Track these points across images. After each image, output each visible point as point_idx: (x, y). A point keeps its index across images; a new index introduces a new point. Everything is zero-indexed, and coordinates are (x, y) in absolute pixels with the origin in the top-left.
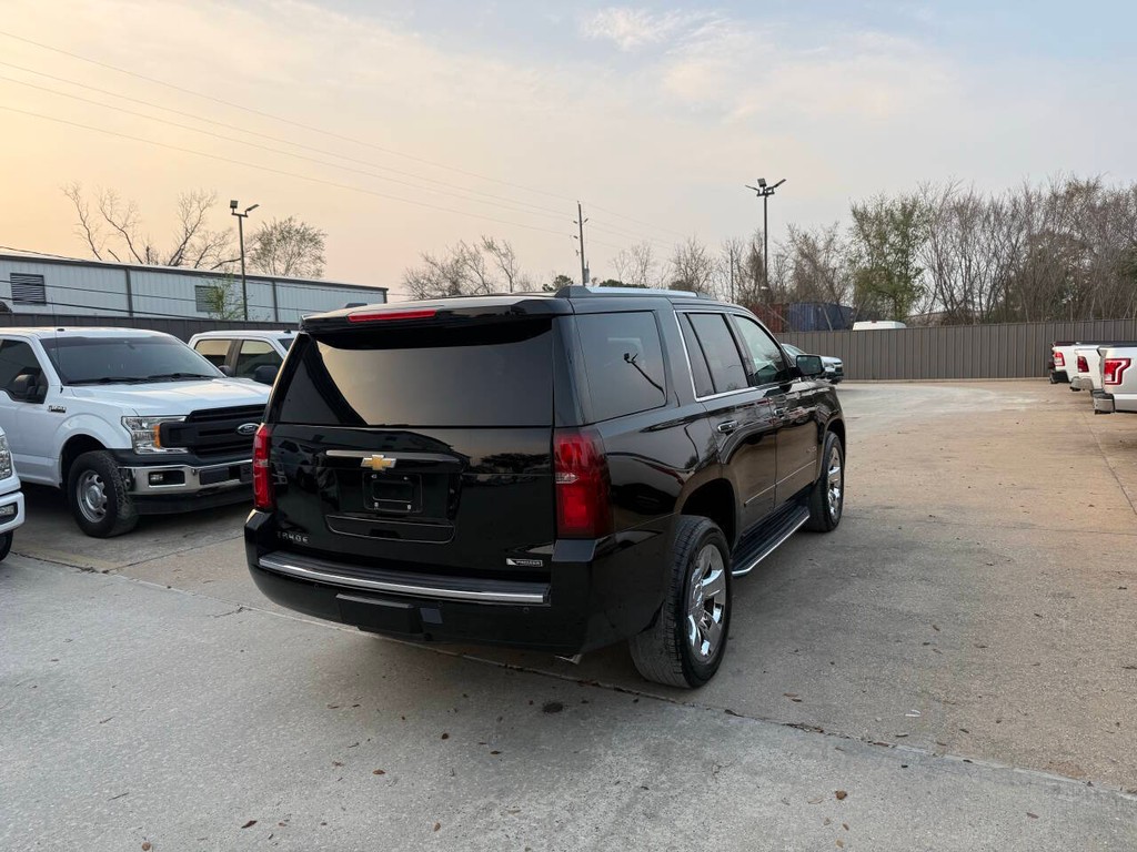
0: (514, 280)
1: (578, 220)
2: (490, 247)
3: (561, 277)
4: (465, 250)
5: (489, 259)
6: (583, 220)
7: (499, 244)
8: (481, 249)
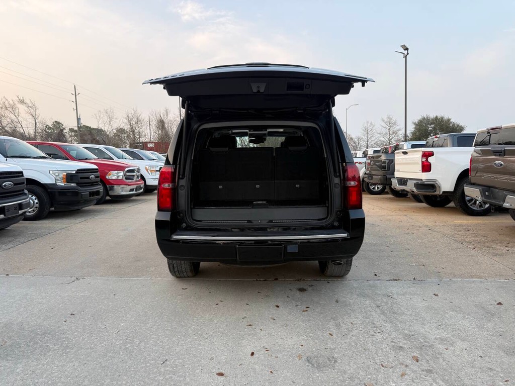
0: (37, 121)
1: (74, 93)
2: (22, 102)
3: (56, 122)
4: (6, 102)
5: (22, 108)
6: (77, 93)
7: (28, 101)
8: (17, 103)
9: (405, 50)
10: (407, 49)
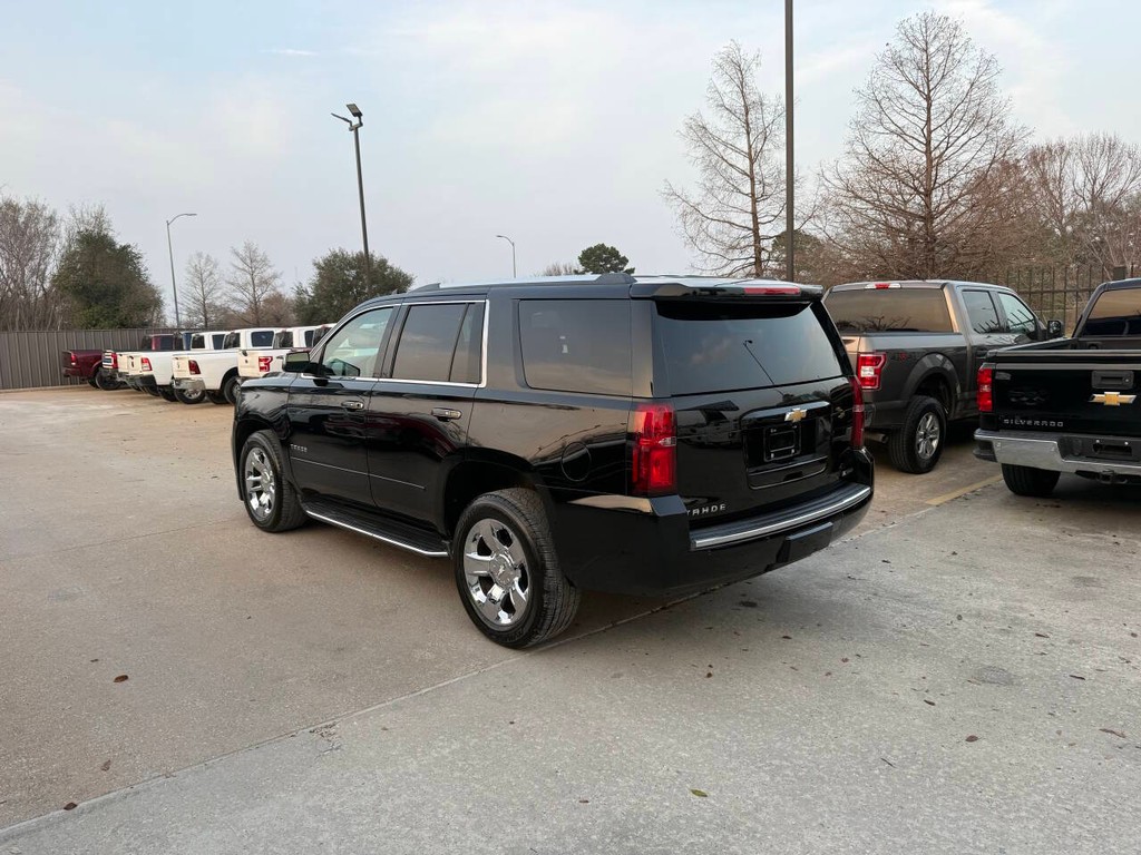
9: (355, 115)
10: (358, 114)
